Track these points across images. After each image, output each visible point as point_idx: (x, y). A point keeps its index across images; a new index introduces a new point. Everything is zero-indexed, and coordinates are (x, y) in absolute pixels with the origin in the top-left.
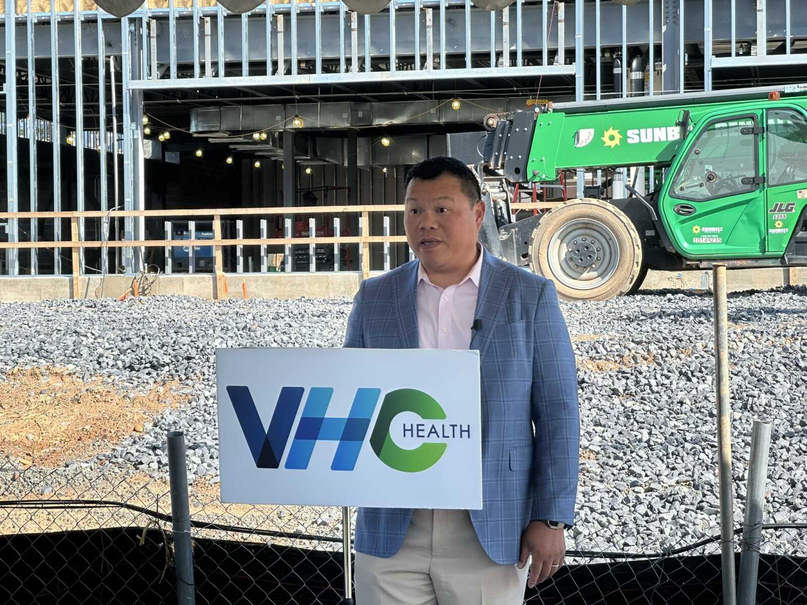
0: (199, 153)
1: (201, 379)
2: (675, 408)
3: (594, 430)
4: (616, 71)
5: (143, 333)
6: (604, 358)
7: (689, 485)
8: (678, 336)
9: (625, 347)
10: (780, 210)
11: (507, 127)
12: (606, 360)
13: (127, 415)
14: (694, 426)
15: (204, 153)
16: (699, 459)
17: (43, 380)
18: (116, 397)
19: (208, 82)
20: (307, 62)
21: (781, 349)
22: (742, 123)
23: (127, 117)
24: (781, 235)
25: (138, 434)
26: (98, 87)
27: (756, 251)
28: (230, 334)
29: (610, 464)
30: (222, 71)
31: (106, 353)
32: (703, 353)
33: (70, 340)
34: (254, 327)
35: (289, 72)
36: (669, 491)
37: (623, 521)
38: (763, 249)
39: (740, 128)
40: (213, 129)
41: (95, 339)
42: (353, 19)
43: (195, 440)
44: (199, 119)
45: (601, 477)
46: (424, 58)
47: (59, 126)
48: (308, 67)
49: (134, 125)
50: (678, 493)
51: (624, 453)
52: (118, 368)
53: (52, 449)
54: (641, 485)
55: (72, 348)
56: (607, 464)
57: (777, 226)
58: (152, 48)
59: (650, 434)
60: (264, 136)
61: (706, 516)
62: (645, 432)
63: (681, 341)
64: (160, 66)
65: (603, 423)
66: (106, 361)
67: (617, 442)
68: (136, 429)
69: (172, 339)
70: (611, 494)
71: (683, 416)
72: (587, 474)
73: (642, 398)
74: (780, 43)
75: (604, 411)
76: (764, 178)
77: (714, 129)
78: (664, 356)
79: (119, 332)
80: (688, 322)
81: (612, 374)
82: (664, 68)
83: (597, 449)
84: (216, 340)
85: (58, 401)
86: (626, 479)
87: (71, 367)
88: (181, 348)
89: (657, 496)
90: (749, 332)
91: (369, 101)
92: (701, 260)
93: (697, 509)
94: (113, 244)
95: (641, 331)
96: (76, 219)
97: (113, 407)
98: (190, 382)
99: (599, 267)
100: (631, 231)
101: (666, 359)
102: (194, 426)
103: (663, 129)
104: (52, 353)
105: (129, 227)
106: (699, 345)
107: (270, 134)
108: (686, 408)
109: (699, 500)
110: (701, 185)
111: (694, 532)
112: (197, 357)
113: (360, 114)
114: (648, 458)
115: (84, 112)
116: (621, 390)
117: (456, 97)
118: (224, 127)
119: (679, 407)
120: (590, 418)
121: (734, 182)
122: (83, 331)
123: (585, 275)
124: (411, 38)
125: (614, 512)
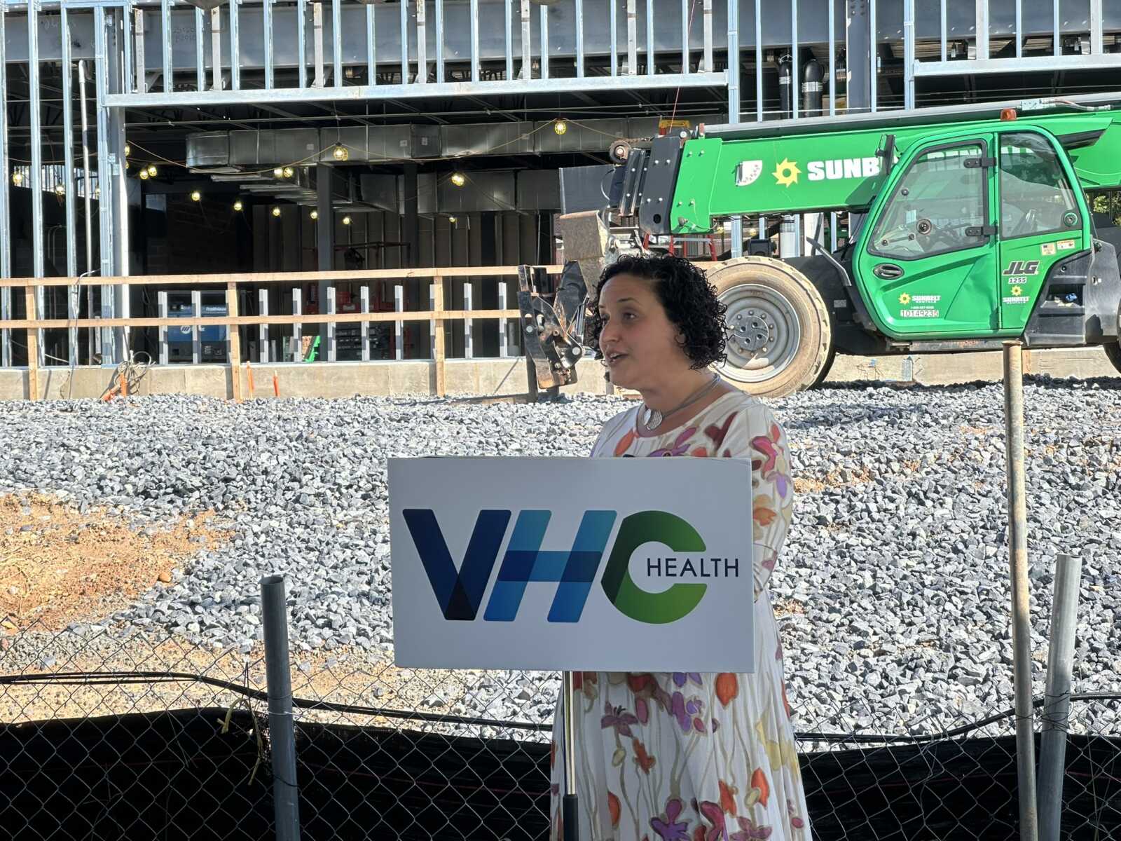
0: (196, 196)
1: (246, 509)
2: (905, 542)
3: (797, 572)
4: (784, 81)
5: (158, 446)
6: (801, 474)
7: (934, 645)
8: (899, 444)
9: (829, 460)
10: (1018, 272)
11: (643, 158)
12: (803, 477)
13: (147, 559)
14: (933, 566)
15: (203, 195)
16: (944, 610)
17: (23, 513)
18: (129, 535)
19: (217, 96)
20: (355, 68)
21: (1041, 461)
22: (964, 153)
23: (103, 145)
24: (1021, 306)
25: (165, 586)
26: (61, 104)
27: (984, 327)
28: (280, 446)
29: (825, 618)
30: (236, 82)
31: (110, 474)
32: (936, 467)
33: (56, 456)
34: (312, 436)
35: (330, 83)
36: (908, 653)
37: (850, 695)
38: (995, 325)
39: (963, 160)
40: (219, 163)
41: (91, 454)
42: (419, 9)
43: (248, 591)
44: (199, 148)
45: (813, 636)
46: (518, 63)
47: (7, 158)
48: (357, 75)
49: (113, 157)
50: (922, 657)
51: (840, 603)
52: (128, 495)
53: (44, 606)
54: (868, 647)
55: (61, 467)
56: (820, 619)
57: (1014, 293)
58: (137, 50)
59: (874, 577)
60: (289, 172)
61: (961, 687)
62: (868, 574)
63: (903, 450)
64: (149, 74)
65: (808, 562)
66: (111, 484)
67: (830, 589)
68: (162, 578)
69: (200, 453)
70: (830, 659)
71: (918, 552)
72: (793, 633)
73: (859, 529)
74: (1006, 42)
75: (809, 547)
76: (996, 227)
77: (927, 160)
78: (883, 471)
79: (124, 445)
80: (909, 425)
81: (817, 497)
82: (849, 77)
83: (805, 598)
84: (262, 455)
85: (46, 541)
86: (848, 638)
87: (62, 494)
88: (214, 466)
89: (893, 661)
90: (995, 438)
91: (437, 124)
92: (911, 341)
93: (949, 678)
94: (84, 323)
95: (847, 437)
96: (31, 289)
97: (125, 549)
98: (231, 513)
99: (772, 351)
100: (816, 302)
101: (886, 475)
102: (244, 572)
103: (857, 161)
104: (33, 475)
105: (107, 300)
106: (931, 456)
107: (297, 170)
108: (921, 541)
109: (951, 665)
110: (911, 238)
111: (949, 708)
112: (239, 478)
113: (425, 141)
114: (876, 610)
115: (43, 139)
116: (830, 518)
117: (560, 117)
118: (234, 160)
119: (910, 541)
120: (790, 557)
121: (954, 233)
122: (73, 444)
123: (753, 362)
124: (498, 36)
125: (837, 684)
